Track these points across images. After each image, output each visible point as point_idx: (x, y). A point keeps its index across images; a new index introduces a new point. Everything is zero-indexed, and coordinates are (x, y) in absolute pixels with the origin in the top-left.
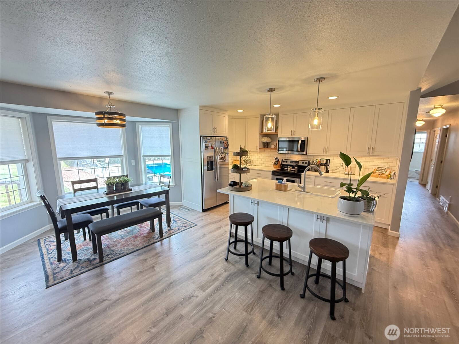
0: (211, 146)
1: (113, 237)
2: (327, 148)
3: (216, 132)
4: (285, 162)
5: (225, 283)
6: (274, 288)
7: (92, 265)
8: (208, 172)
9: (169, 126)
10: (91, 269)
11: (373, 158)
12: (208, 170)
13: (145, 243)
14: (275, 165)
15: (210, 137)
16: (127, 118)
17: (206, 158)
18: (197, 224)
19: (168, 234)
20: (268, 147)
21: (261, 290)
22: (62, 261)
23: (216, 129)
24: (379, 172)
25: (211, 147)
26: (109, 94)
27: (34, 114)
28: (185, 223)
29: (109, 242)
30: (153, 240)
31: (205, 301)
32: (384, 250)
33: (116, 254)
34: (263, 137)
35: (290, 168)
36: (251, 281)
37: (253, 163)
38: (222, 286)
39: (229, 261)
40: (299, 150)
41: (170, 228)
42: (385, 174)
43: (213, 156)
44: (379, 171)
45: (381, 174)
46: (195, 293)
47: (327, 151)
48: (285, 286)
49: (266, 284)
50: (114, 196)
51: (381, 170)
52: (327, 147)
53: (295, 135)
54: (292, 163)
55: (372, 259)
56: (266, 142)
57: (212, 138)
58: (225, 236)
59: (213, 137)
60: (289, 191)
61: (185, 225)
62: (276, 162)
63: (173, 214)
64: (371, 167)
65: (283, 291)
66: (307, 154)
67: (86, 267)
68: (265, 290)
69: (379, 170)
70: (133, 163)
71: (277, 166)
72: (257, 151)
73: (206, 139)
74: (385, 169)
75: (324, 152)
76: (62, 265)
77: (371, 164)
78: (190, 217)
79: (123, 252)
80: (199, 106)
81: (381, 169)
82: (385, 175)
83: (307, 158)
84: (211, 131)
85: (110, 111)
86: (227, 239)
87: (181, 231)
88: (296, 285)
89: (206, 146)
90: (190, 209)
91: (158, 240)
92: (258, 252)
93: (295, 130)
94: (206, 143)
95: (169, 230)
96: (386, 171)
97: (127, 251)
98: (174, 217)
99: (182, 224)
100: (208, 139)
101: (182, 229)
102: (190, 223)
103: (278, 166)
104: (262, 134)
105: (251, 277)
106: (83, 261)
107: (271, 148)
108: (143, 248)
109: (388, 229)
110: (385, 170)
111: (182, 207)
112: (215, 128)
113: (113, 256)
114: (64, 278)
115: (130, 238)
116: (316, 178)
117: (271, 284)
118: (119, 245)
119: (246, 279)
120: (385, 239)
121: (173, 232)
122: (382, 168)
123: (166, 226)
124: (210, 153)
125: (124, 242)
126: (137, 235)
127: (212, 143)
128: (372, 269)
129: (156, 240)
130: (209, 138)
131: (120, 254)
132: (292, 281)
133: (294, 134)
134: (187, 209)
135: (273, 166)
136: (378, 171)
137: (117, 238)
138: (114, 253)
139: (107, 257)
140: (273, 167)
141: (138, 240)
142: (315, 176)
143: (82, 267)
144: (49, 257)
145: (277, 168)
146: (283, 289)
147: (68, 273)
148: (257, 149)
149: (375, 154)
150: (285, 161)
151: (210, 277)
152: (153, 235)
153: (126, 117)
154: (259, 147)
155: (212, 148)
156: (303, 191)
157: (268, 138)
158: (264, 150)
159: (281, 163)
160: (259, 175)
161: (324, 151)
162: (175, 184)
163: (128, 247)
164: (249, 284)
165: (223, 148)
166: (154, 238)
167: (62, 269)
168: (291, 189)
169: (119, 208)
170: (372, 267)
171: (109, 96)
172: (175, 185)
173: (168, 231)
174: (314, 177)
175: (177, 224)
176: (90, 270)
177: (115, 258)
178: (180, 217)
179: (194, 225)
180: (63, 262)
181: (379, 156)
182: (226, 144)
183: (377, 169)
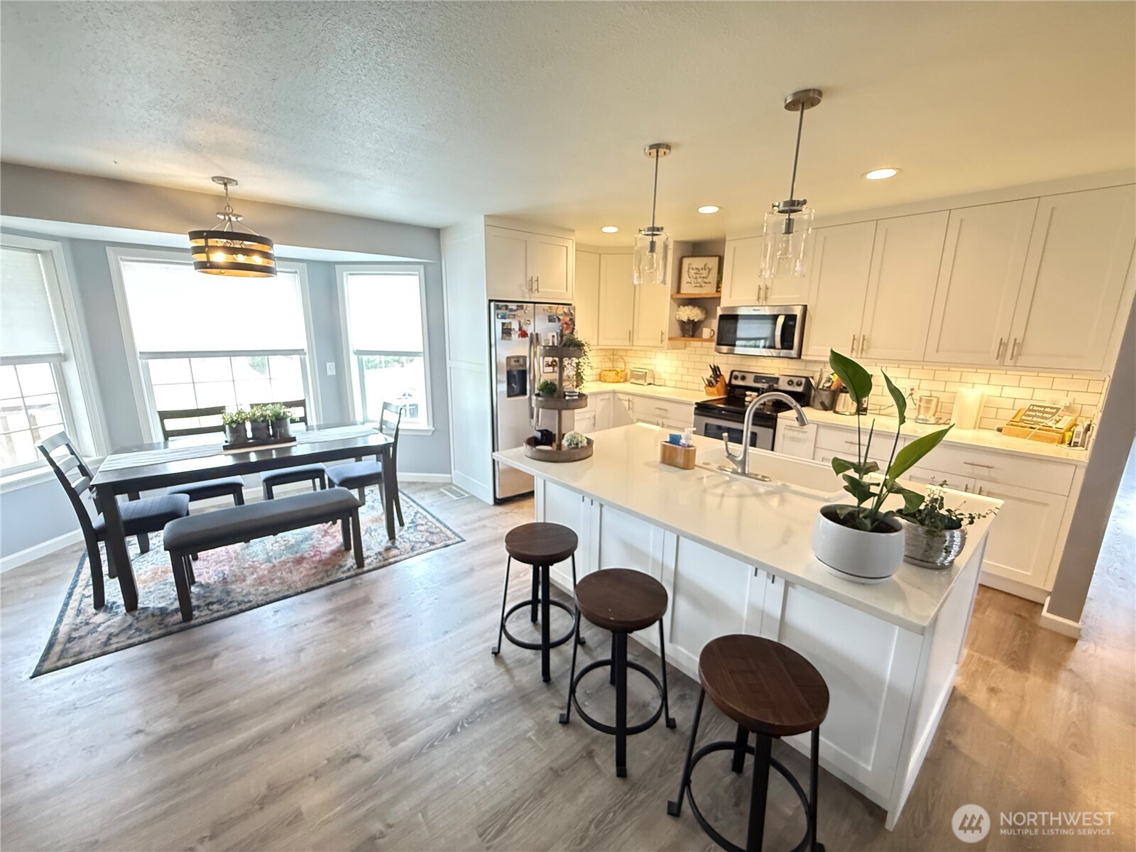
0: (520, 329)
1: (248, 555)
2: (864, 339)
3: (537, 289)
4: (739, 379)
5: (462, 727)
6: (597, 767)
7: (162, 626)
8: (509, 399)
9: (417, 273)
10: (156, 636)
11: (1048, 375)
12: (511, 393)
13: (312, 580)
14: (710, 386)
15: (516, 304)
16: (278, 250)
17: (504, 361)
18: (465, 539)
19: (380, 561)
20: (695, 335)
21: (555, 765)
22: (103, 608)
23: (537, 280)
24: (1035, 419)
25: (519, 333)
26: (225, 184)
27: (73, 242)
28: (437, 533)
29: (233, 568)
30: (337, 572)
31: (380, 778)
32: (1008, 679)
33: (231, 602)
34: (681, 307)
35: (750, 395)
36: (538, 733)
37: (654, 378)
38: (450, 735)
39: (501, 657)
40: (778, 344)
41: (393, 543)
42: (1054, 428)
43: (524, 358)
44: (1033, 416)
45: (1038, 427)
46: (368, 748)
47: (862, 349)
48: (631, 765)
49: (578, 747)
50: (248, 453)
51: (1040, 414)
52: (864, 336)
53: (769, 300)
54: (760, 382)
55: (958, 705)
56: (689, 320)
57: (522, 307)
58: (522, 579)
59: (525, 305)
60: (700, 467)
61: (435, 538)
62: (712, 379)
63: (418, 505)
64: (1009, 404)
65: (619, 781)
66: (802, 357)
67: (147, 632)
68: (567, 769)
69: (1034, 414)
70: (331, 369)
71: (714, 390)
72: (661, 345)
73: (504, 308)
74: (1054, 411)
75: (854, 352)
76: (101, 617)
77: (1009, 392)
78: (454, 519)
79: (251, 598)
80: (485, 216)
81: (1040, 412)
82: (1053, 431)
83: (803, 368)
84: (524, 288)
85: (230, 230)
86: (525, 588)
87: (416, 552)
88: (670, 767)
89: (505, 327)
90: (467, 495)
91: (348, 574)
92: (596, 639)
93: (768, 286)
94: (504, 321)
95: (388, 549)
96: (1058, 418)
97: (260, 598)
98: (416, 513)
99: (428, 534)
100: (511, 310)
101: (420, 548)
102: (449, 533)
103: (718, 391)
104: (677, 299)
105: (545, 717)
106: (149, 612)
107: (701, 337)
108: (302, 593)
109: (1043, 605)
110: (1053, 414)
111: (449, 487)
112: (535, 279)
113: (222, 606)
114: (84, 656)
115: (284, 563)
116: (821, 430)
117: (594, 750)
118: (250, 580)
119: (526, 722)
120: (1023, 638)
121: (395, 556)
122: (1045, 407)
123: (385, 536)
124: (518, 347)
125: (266, 572)
126: (306, 555)
127: (522, 321)
128: (950, 742)
129: (344, 572)
130: (515, 308)
131: (239, 605)
132: (662, 750)
133: (766, 298)
134: (459, 493)
135: (704, 390)
136: (1030, 419)
137: (255, 559)
138: (227, 600)
139: (206, 608)
140: (705, 393)
141: (301, 569)
142: (818, 425)
143: (138, 630)
144: (83, 595)
145: (715, 395)
146: (622, 772)
147: (99, 642)
148: (662, 341)
149: (1022, 361)
150: (739, 375)
151: (429, 702)
152: (344, 559)
153: (275, 246)
154: (669, 334)
155: (523, 334)
156: (740, 471)
157: (696, 309)
158: (683, 342)
159: (727, 381)
160: (662, 413)
161: (853, 349)
162: (433, 427)
163: (267, 587)
164: (530, 739)
165: (557, 333)
166: (341, 566)
167: (94, 628)
168: (707, 464)
169: (270, 482)
170: (948, 738)
171: (226, 189)
172: (433, 429)
173: (383, 553)
174: (816, 426)
175: (415, 533)
176: (150, 640)
177: (222, 613)
178: (431, 515)
179: (458, 539)
180: (105, 611)
181: (1037, 369)
182: (566, 323)
183: (1029, 410)
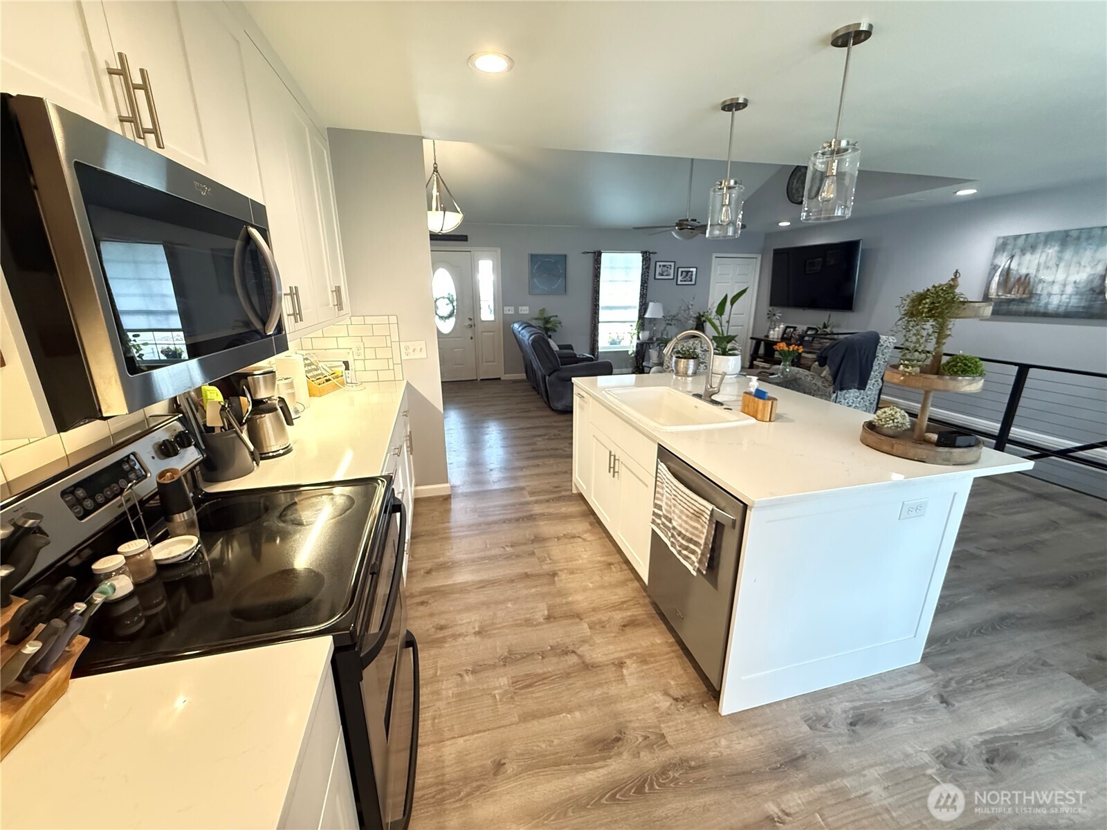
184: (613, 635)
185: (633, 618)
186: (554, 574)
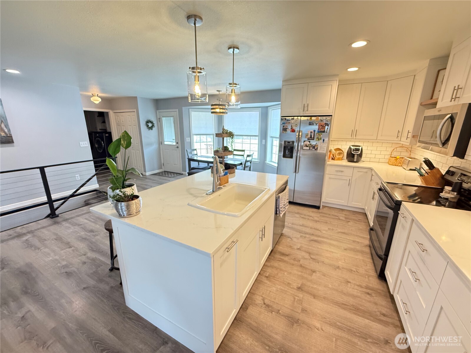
0: (292, 129)
3: (308, 110)
4: (450, 174)
8: (283, 159)
12: (285, 157)
17: (283, 142)
43: (293, 142)
57: (293, 119)
70: (264, 142)
80: (283, 81)
84: (300, 110)
89: (284, 128)
93: (461, 86)
94: (284, 125)
100: (288, 120)
104: (425, 105)
112: (306, 105)
127: (293, 125)
133: (456, 98)
154: (413, 133)
159: (443, 175)
182: (321, 126)
184: (293, 255)
185: (281, 255)
186: (299, 288)
